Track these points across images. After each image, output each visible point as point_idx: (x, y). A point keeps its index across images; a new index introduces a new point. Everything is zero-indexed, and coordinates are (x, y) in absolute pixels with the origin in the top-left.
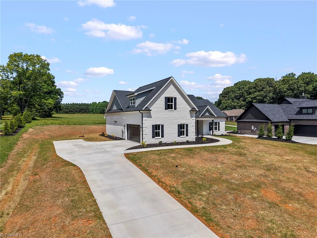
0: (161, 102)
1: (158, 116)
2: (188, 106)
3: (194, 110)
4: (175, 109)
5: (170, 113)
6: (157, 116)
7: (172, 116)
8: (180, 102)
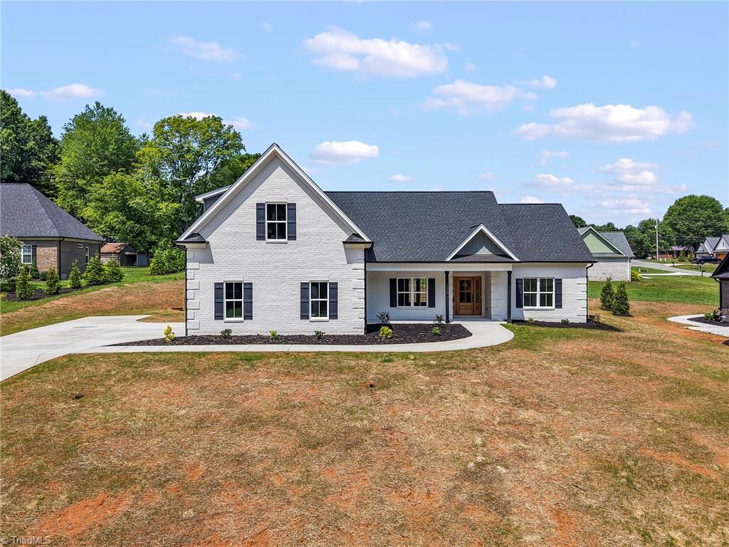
0: (245, 218)
1: (234, 257)
2: (338, 230)
3: (355, 239)
4: (293, 237)
5: (275, 249)
6: (230, 259)
7: (281, 257)
8: (309, 217)
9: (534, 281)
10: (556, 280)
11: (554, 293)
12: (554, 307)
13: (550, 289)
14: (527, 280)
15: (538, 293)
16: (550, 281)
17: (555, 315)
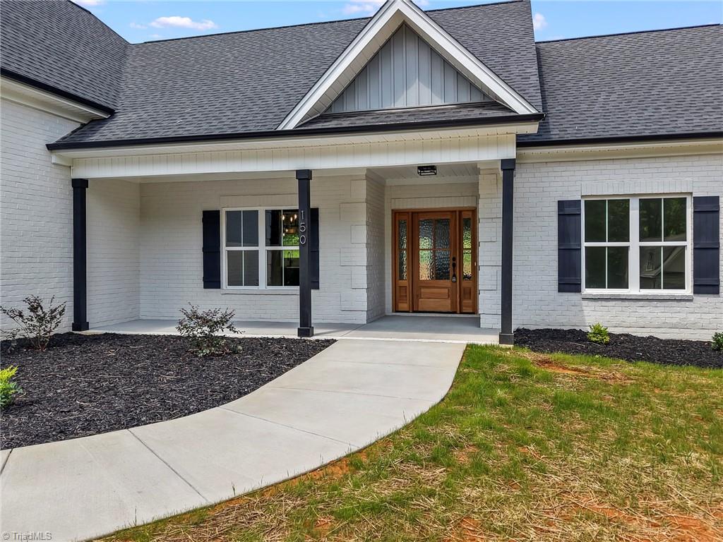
9: (620, 207)
10: (697, 201)
11: (689, 244)
12: (688, 291)
13: (677, 229)
14: (595, 207)
15: (634, 244)
16: (676, 205)
17: (692, 318)
